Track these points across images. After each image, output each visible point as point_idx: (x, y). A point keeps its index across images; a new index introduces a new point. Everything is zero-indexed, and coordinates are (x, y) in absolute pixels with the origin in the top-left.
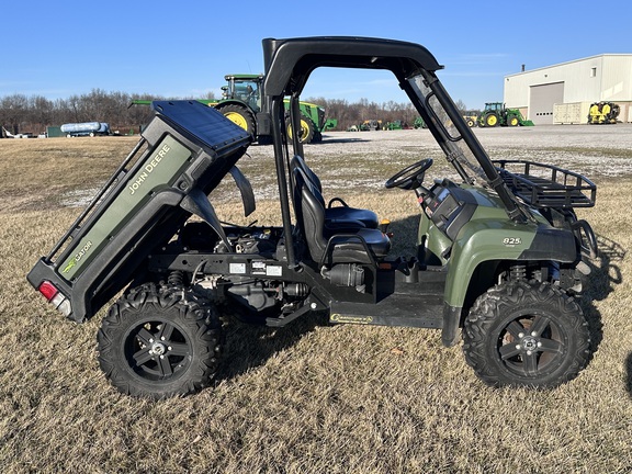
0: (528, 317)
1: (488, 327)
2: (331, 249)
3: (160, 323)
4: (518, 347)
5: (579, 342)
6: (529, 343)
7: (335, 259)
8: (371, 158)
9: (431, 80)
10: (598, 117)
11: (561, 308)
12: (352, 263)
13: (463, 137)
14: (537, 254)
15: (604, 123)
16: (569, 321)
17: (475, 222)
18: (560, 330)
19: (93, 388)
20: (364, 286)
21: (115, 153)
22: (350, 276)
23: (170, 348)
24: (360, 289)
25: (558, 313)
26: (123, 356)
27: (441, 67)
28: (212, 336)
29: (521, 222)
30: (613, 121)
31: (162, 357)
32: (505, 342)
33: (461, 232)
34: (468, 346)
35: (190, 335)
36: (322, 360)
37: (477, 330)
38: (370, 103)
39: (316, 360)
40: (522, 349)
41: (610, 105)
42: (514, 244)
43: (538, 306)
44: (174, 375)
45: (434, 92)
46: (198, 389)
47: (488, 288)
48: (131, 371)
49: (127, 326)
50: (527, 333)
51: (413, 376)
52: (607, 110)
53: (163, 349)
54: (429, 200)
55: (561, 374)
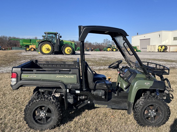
0: (152, 106)
1: (141, 108)
2: (96, 85)
3: (44, 106)
4: (149, 114)
5: (166, 113)
6: (152, 113)
7: (96, 88)
8: (93, 60)
9: (125, 39)
10: (161, 50)
11: (161, 103)
12: (101, 89)
13: (133, 54)
14: (154, 87)
15: (163, 52)
16: (163, 107)
17: (137, 78)
18: (161, 109)
19: (20, 127)
20: (104, 96)
21: (6, 56)
22: (101, 93)
23: (46, 114)
24: (103, 97)
25: (160, 105)
26: (32, 116)
27: (128, 36)
28: (60, 110)
29: (149, 78)
30: (165, 51)
31: (44, 117)
32: (145, 113)
33: (133, 81)
34: (135, 114)
35: (53, 110)
36: (90, 119)
37: (138, 109)
38: (89, 42)
39: (89, 119)
40: (150, 115)
41: (165, 46)
42: (148, 84)
43: (155, 102)
44: (47, 123)
45: (126, 42)
46: (55, 127)
47: (141, 97)
48: (34, 121)
49: (34, 107)
50: (152, 110)
51: (119, 124)
52: (163, 48)
53: (44, 115)
54: (121, 72)
55: (161, 122)
